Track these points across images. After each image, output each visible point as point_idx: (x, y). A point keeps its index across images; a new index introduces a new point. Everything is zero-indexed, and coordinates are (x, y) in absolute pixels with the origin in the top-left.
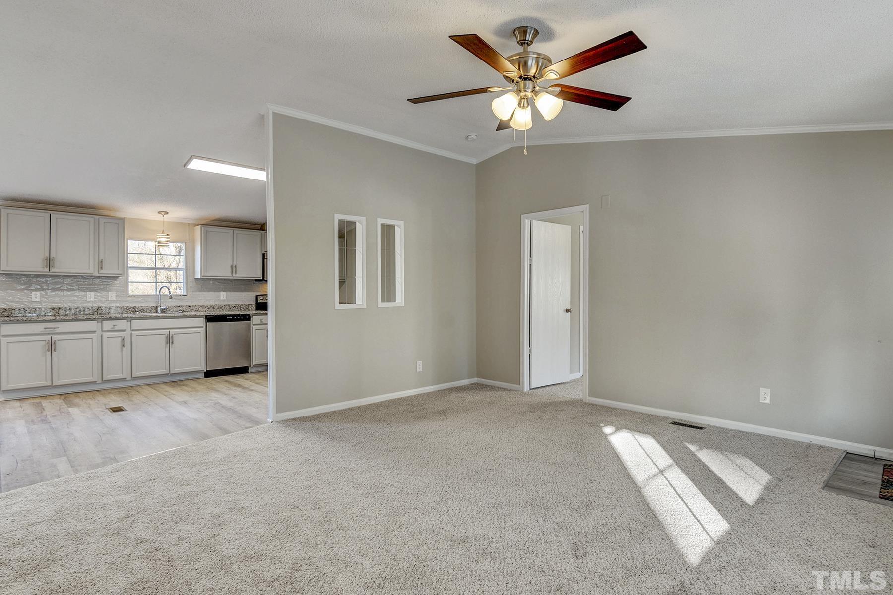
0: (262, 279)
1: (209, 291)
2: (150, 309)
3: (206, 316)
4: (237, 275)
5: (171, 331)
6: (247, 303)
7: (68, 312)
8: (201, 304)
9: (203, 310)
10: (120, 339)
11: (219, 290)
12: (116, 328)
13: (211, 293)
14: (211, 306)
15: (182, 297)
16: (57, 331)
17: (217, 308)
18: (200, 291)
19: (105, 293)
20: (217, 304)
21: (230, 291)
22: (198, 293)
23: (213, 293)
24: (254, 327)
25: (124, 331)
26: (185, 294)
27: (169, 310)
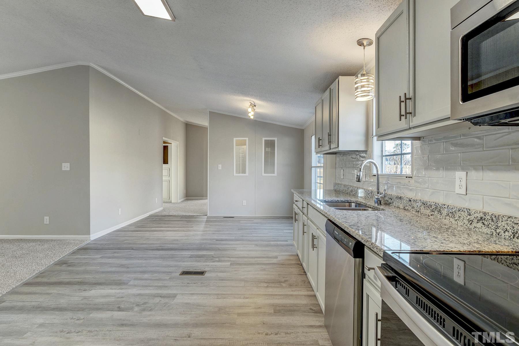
8: (424, 197)
13: (441, 172)
14: (437, 206)
15: (407, 181)
17: (446, 211)
18: (427, 168)
21: (476, 169)
22: (424, 172)
23: (444, 173)
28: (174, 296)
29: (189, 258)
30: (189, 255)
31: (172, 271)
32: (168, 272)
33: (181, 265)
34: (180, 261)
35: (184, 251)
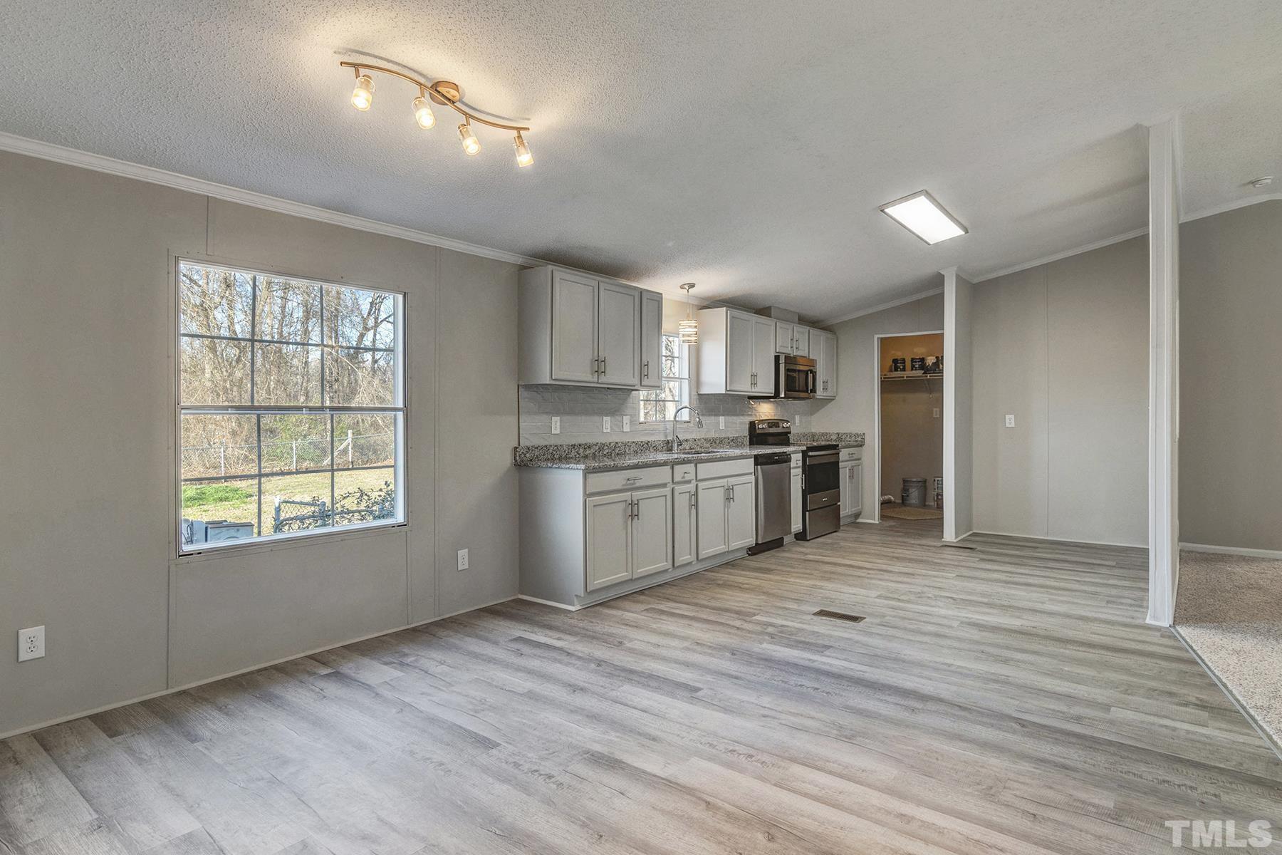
1: (710, 415)
6: (743, 435)
8: (704, 435)
10: (689, 496)
11: (719, 413)
12: (686, 478)
14: (713, 440)
15: (686, 425)
16: (638, 484)
17: (718, 441)
19: (619, 418)
20: (718, 436)
21: (728, 415)
23: (714, 418)
25: (691, 482)
28: (879, 597)
29: (831, 647)
30: (828, 654)
31: (879, 627)
32: (888, 626)
33: (857, 634)
34: (857, 642)
35: (834, 670)
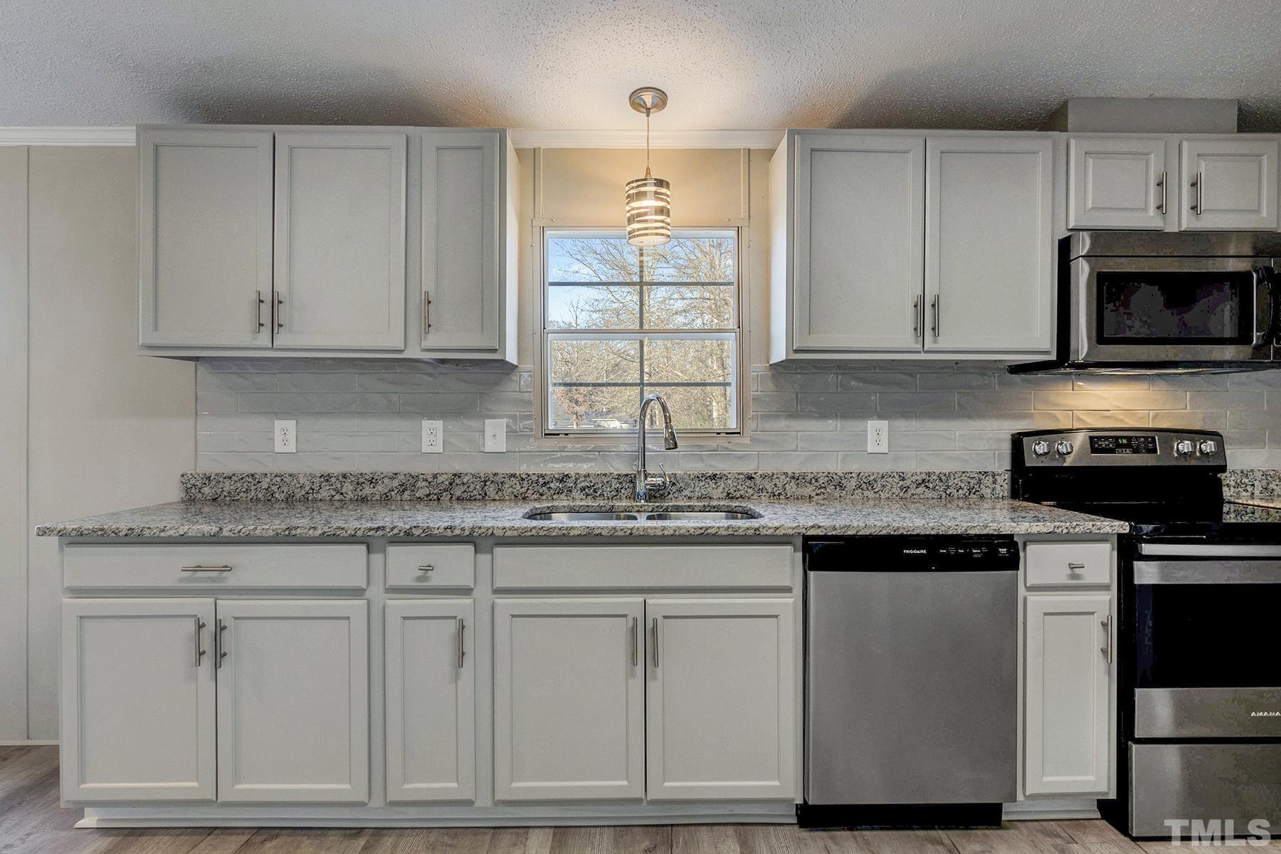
0: (1053, 357)
1: (823, 416)
2: (615, 485)
3: (806, 539)
4: (943, 343)
5: (653, 600)
6: (973, 467)
7: (368, 490)
8: (793, 467)
9: (800, 491)
10: (451, 626)
11: (862, 412)
12: (436, 580)
13: (831, 423)
14: (830, 477)
15: (722, 442)
16: (232, 580)
17: (854, 483)
18: (793, 415)
19: (473, 423)
20: (854, 468)
21: (905, 415)
22: (782, 424)
23: (839, 423)
24: (1033, 599)
25: (466, 591)
26: (732, 425)
27: (680, 491)
